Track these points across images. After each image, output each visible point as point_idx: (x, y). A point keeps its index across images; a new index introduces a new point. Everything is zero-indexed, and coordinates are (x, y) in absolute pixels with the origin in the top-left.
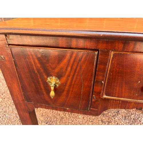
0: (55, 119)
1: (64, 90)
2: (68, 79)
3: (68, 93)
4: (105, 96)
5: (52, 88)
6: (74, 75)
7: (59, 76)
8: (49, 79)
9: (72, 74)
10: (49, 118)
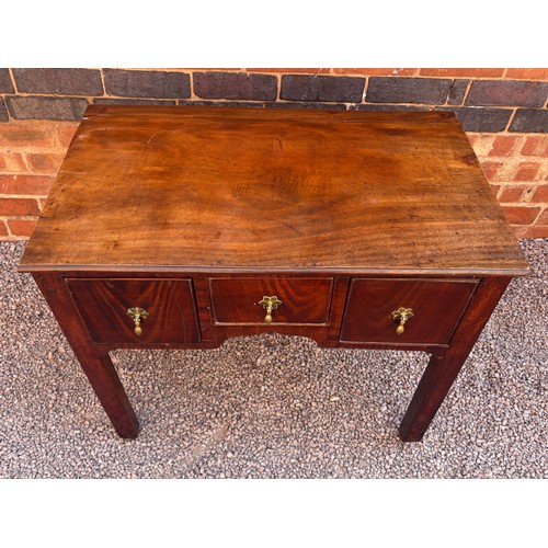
0: (150, 358)
1: (155, 322)
2: (158, 309)
3: (162, 324)
4: (217, 323)
5: (137, 323)
6: (166, 304)
7: (144, 306)
8: (130, 312)
9: (163, 303)
10: (134, 357)
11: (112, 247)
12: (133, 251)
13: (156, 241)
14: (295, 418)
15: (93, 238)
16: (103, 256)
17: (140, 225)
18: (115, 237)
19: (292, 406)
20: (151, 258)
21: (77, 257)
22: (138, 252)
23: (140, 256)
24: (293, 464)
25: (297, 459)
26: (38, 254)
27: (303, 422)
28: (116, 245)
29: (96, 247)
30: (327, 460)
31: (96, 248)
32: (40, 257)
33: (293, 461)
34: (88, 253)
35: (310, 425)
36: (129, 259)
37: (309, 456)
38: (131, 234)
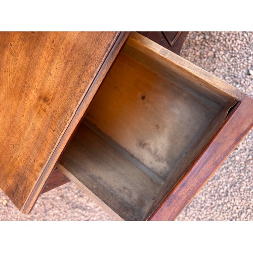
11: (45, 105)
12: (64, 83)
13: (62, 46)
14: (206, 45)
15: (23, 120)
16: (54, 121)
17: (31, 56)
18: (33, 95)
19: (198, 42)
20: (86, 64)
21: (40, 150)
22: (68, 77)
23: (75, 78)
24: (233, 61)
25: (232, 57)
26: (17, 187)
27: (212, 41)
28: (45, 100)
29: (38, 123)
30: (245, 40)
31: (38, 125)
32: (21, 188)
33: (231, 60)
34: (41, 138)
35: (217, 37)
36: (73, 93)
37: (235, 49)
38: (39, 73)
